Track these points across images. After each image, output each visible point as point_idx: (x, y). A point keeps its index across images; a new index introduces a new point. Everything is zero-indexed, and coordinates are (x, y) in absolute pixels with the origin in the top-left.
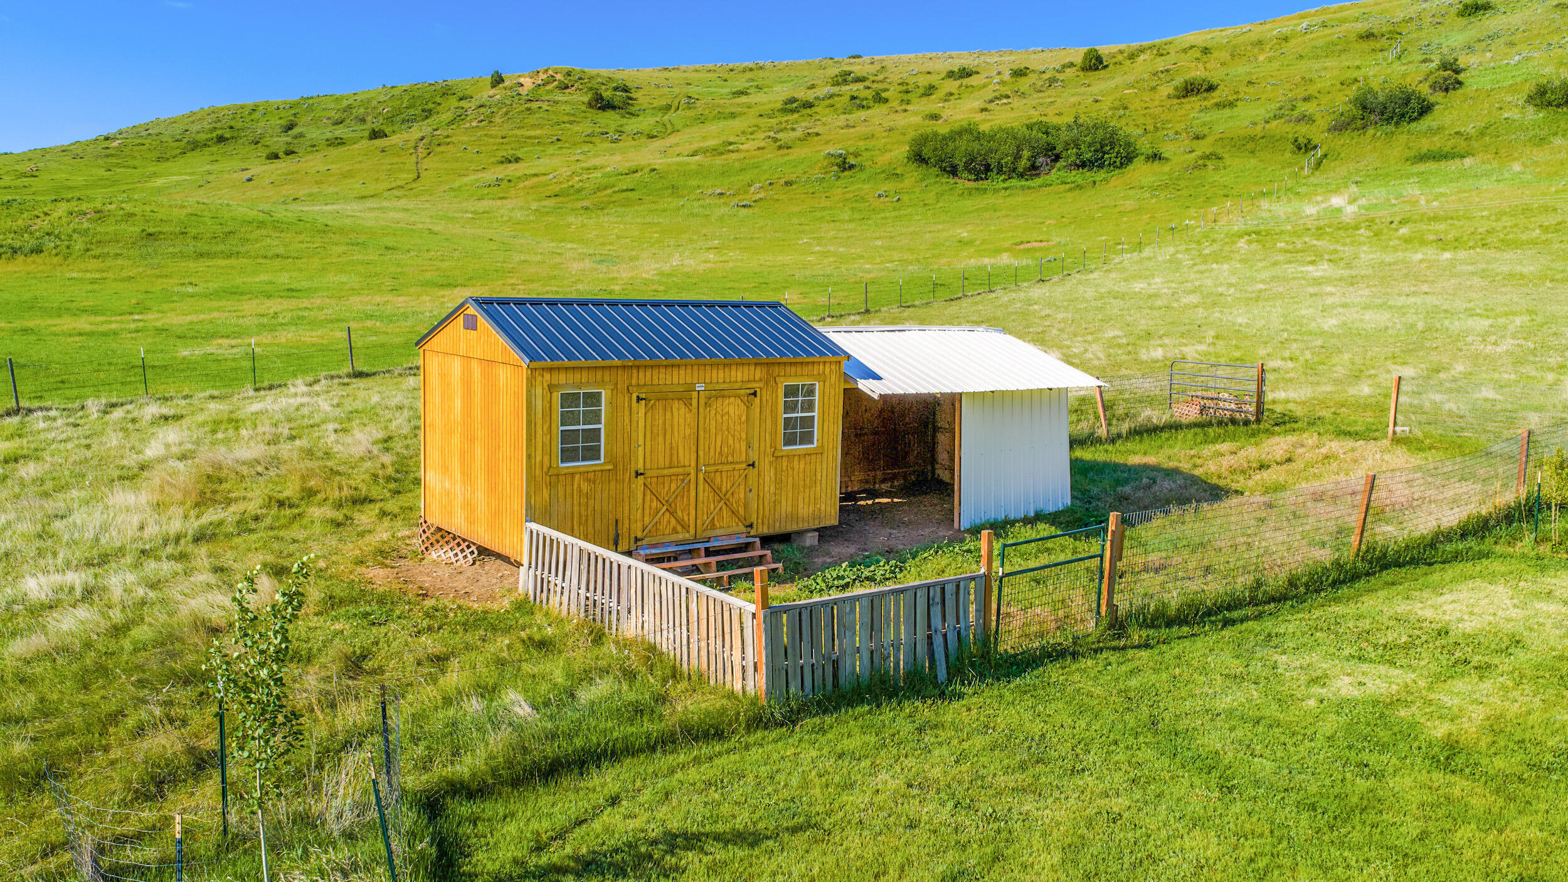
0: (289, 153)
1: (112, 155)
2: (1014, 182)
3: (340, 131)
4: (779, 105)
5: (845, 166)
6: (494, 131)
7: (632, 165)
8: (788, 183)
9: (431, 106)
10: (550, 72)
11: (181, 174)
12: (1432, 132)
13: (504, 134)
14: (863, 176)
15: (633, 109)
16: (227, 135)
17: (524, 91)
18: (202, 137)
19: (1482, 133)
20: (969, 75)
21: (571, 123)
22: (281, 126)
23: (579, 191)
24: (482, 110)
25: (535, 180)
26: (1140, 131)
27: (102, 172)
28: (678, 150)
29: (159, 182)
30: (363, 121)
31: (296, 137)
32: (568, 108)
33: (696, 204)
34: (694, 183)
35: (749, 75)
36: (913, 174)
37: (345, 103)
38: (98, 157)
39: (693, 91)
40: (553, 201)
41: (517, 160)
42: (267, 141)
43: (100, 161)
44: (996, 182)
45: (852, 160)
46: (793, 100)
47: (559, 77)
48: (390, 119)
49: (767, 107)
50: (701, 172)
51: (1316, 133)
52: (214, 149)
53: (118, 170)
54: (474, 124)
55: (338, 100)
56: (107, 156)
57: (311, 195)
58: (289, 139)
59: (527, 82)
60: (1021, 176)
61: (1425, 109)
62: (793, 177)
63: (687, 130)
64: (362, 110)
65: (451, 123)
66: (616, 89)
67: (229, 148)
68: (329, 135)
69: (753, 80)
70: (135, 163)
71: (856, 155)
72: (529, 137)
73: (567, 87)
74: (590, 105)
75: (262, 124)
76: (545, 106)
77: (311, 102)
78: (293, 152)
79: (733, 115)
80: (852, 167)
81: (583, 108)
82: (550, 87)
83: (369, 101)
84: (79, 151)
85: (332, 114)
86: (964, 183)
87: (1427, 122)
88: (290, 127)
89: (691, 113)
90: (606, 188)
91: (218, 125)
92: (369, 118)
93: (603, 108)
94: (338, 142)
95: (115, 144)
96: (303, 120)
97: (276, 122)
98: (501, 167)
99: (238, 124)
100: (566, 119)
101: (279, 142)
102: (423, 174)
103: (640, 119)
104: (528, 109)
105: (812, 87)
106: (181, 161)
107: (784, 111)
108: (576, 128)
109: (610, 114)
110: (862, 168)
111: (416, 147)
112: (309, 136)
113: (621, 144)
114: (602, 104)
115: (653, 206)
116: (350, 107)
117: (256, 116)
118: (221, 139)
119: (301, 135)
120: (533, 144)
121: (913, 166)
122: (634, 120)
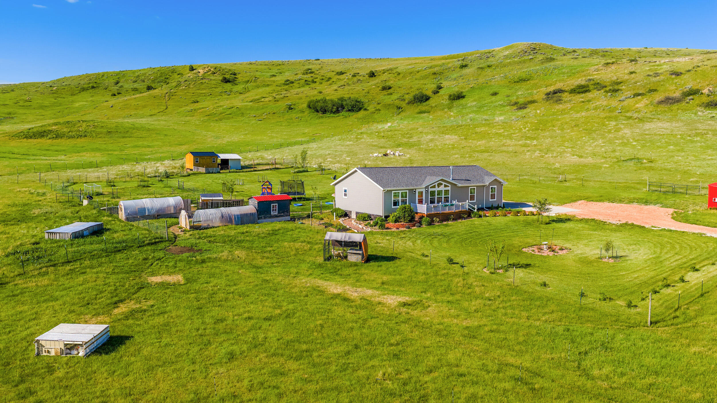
0: (119, 94)
1: (55, 93)
2: (332, 115)
3: (136, 85)
4: (283, 82)
5: (290, 109)
6: (191, 91)
7: (231, 105)
8: (274, 113)
9: (168, 76)
10: (209, 68)
11: (83, 101)
12: (427, 105)
13: (193, 92)
14: (295, 111)
15: (236, 82)
16: (95, 86)
17: (200, 75)
18: (86, 86)
19: (436, 106)
20: (343, 74)
21: (215, 88)
22: (114, 83)
23: (215, 114)
24: (186, 82)
25: (203, 110)
26: (367, 101)
27: (53, 100)
28: (247, 99)
29: (77, 105)
30: (144, 81)
31: (120, 87)
32: (214, 82)
33: (247, 119)
34: (248, 112)
35: (279, 67)
36: (307, 111)
37: (137, 74)
38: (50, 94)
39: (258, 74)
40: (208, 117)
41: (197, 102)
42: (110, 88)
43: (51, 95)
44: (328, 114)
45: (292, 107)
46: (288, 80)
47: (212, 69)
48: (153, 81)
49: (280, 82)
50: (251, 108)
51: (403, 104)
52: (91, 91)
53: (59, 99)
54: (184, 88)
55: (134, 72)
56: (53, 93)
57: (135, 114)
58: (118, 88)
59: (201, 71)
60: (334, 113)
61: (428, 98)
62: (275, 111)
63: (253, 91)
64: (143, 77)
65: (176, 87)
66: (231, 74)
67: (96, 90)
68: (132, 87)
69: (279, 70)
70: (64, 96)
71: (294, 105)
72: (202, 93)
73: (215, 73)
74: (222, 81)
75: (107, 81)
76: (207, 81)
77: (124, 73)
78: (120, 93)
79: (268, 85)
80: (292, 109)
81: (220, 82)
82: (209, 73)
83: (145, 74)
84: (42, 91)
85: (132, 78)
86: (320, 114)
87: (427, 102)
88: (117, 83)
89: (254, 84)
90: (223, 113)
91: (91, 81)
92: (146, 80)
93: (226, 82)
94: (135, 90)
95: (54, 89)
96: (122, 80)
97: (112, 81)
98: (193, 104)
99: (98, 81)
100: (213, 86)
101: (115, 89)
102: (169, 107)
103: (238, 86)
104: (201, 83)
105: (296, 74)
106: (80, 96)
107: (284, 84)
108: (217, 90)
109: (229, 84)
110: (295, 109)
111: (165, 97)
112: (125, 87)
113: (231, 96)
114: (226, 81)
115: (236, 120)
116: (138, 76)
117: (104, 78)
118: (93, 87)
119: (122, 87)
120: (203, 96)
121: (308, 109)
122: (236, 86)
